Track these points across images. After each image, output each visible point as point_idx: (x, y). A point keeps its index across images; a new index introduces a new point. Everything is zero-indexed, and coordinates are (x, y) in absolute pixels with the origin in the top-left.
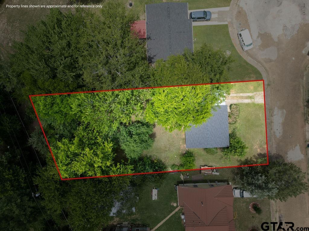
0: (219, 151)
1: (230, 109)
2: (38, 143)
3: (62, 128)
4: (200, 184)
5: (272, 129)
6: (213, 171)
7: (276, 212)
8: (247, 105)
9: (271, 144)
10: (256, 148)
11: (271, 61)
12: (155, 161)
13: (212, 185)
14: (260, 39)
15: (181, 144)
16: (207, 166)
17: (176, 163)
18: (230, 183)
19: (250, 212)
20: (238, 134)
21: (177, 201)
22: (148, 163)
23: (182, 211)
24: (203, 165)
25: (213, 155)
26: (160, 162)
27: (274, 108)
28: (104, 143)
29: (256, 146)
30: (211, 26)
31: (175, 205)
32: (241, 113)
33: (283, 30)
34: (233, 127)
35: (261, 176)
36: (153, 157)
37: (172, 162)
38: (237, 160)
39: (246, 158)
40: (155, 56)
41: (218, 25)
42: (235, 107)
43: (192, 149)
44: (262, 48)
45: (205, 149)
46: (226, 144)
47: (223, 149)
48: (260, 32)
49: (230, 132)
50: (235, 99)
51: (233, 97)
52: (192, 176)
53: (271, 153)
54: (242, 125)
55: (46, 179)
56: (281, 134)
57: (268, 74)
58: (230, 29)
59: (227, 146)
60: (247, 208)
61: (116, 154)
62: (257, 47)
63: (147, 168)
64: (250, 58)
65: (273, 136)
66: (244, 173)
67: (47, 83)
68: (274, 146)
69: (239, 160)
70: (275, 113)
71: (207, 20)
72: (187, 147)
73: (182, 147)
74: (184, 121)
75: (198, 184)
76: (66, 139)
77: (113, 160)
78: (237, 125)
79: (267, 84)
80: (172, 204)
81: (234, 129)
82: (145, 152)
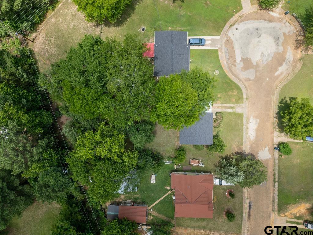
0: (205, 148)
1: (216, 116)
2: (69, 133)
3: (85, 122)
4: (189, 173)
5: (247, 133)
6: (199, 163)
7: (247, 198)
8: (230, 113)
9: (246, 145)
10: (234, 147)
11: (250, 80)
12: (155, 153)
13: (198, 174)
14: (242, 62)
15: (176, 141)
16: (195, 159)
17: (171, 156)
18: (213, 174)
19: (226, 197)
20: (221, 136)
21: (170, 186)
22: (149, 154)
23: (173, 193)
24: (193, 158)
25: (200, 150)
26: (158, 153)
27: (250, 117)
28: (118, 135)
29: (234, 146)
30: (205, 50)
31: (169, 188)
32: (224, 119)
33: (261, 56)
34: (217, 130)
35: (233, 167)
36: (153, 150)
37: (168, 155)
38: (219, 156)
39: (226, 155)
40: (160, 72)
41: (211, 50)
42: (219, 114)
43: (184, 145)
44: (243, 70)
45: (195, 146)
46: (210, 142)
47: (208, 146)
48: (243, 57)
49: (214, 134)
50: (220, 108)
51: (218, 107)
52: (183, 167)
53: (246, 152)
54: (224, 129)
55: (75, 159)
56: (254, 138)
57: (247, 90)
58: (219, 53)
59: (211, 144)
60: (225, 194)
61: (126, 144)
62: (240, 69)
63: (149, 157)
64: (234, 77)
65: (248, 139)
66: (223, 165)
67: (82, 90)
68: (249, 147)
69: (220, 156)
70: (250, 121)
71: (202, 45)
72: (181, 143)
73: (177, 143)
74: (178, 122)
75: (188, 173)
76: (91, 131)
77: (125, 148)
78: (220, 128)
79: (246, 98)
80: (166, 188)
81: (218, 132)
82: (148, 146)
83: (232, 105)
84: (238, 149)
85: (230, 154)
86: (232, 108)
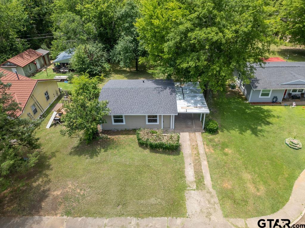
10: (67, 186)
50: (192, 151)
83: (208, 180)
84: (56, 198)
85: (49, 177)
86: (200, 180)
